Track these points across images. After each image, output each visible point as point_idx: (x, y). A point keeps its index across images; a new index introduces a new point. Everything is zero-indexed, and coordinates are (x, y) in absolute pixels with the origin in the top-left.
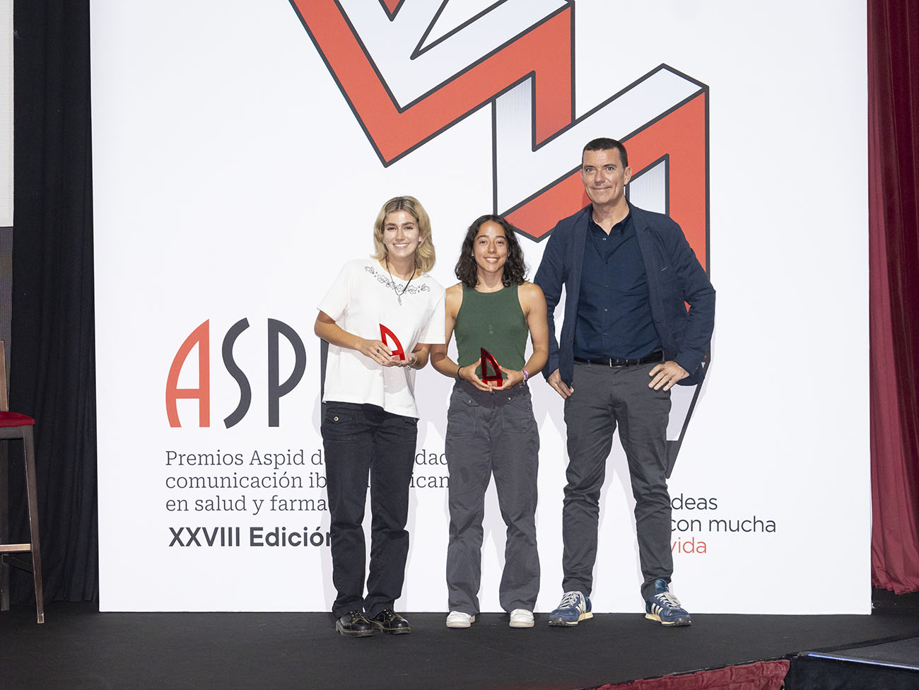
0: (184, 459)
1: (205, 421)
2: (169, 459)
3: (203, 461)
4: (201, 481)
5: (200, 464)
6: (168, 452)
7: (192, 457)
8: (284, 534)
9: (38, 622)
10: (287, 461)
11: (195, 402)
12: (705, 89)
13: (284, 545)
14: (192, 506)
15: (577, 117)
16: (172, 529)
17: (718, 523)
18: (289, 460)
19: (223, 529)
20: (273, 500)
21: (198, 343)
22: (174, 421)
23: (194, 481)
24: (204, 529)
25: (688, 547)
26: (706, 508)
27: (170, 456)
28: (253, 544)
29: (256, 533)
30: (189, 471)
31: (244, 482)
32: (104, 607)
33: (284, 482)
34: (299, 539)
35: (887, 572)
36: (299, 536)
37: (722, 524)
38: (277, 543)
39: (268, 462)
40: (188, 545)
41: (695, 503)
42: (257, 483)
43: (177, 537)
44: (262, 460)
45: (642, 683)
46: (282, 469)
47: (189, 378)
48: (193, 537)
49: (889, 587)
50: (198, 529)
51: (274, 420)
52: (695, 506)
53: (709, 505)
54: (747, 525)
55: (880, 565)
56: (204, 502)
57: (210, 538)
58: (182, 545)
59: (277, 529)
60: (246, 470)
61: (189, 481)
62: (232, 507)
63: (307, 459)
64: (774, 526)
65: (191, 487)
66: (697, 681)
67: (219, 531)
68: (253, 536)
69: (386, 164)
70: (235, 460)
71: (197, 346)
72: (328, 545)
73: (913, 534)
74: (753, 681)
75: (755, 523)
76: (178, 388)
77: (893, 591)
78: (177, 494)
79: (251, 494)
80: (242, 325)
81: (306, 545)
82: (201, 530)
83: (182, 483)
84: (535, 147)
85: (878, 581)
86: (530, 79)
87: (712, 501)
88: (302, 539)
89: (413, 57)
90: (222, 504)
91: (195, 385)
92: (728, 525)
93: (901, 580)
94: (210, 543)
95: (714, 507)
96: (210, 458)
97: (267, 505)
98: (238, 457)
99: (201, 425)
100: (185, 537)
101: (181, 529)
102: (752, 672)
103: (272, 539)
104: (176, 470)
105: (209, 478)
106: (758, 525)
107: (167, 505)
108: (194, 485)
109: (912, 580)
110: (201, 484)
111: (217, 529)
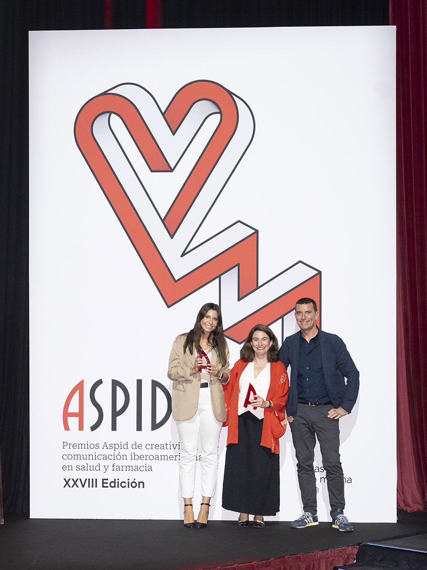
0: (71, 446)
1: (81, 428)
2: (64, 446)
3: (80, 447)
4: (79, 456)
6: (64, 442)
7: (75, 445)
8: (118, 482)
9: (1, 523)
10: (120, 447)
11: (77, 419)
12: (319, 273)
13: (118, 487)
14: (74, 468)
15: (259, 285)
16: (65, 479)
18: (121, 446)
19: (89, 479)
20: (113, 466)
22: (67, 428)
23: (76, 456)
24: (80, 479)
27: (65, 444)
28: (103, 487)
29: (105, 481)
30: (73, 452)
31: (100, 457)
32: (32, 516)
33: (118, 457)
34: (125, 485)
35: (404, 502)
36: (125, 483)
38: (115, 486)
39: (111, 447)
40: (73, 487)
42: (106, 457)
43: (67, 483)
44: (108, 447)
45: (289, 557)
46: (118, 451)
47: (74, 407)
48: (75, 483)
49: (405, 509)
50: (77, 479)
51: (114, 428)
53: (320, 470)
55: (400, 498)
56: (80, 466)
57: (83, 484)
58: (70, 487)
59: (115, 480)
60: (100, 451)
61: (73, 456)
62: (94, 469)
63: (130, 446)
64: (351, 480)
65: (74, 459)
66: (315, 556)
67: (87, 480)
68: (103, 483)
69: (169, 307)
70: (95, 446)
71: (78, 391)
72: (139, 487)
73: (416, 484)
74: (341, 556)
76: (68, 412)
77: (407, 511)
78: (67, 462)
79: (103, 463)
80: (100, 382)
81: (128, 487)
82: (79, 480)
83: (70, 457)
84: (239, 299)
85: (400, 506)
86: (237, 267)
88: (127, 485)
89: (182, 256)
90: (89, 467)
93: (410, 505)
94: (83, 486)
96: (83, 445)
97: (111, 468)
98: (97, 445)
99: (79, 430)
100: (71, 483)
101: (69, 479)
102: (341, 552)
103: (113, 484)
104: (67, 451)
105: (83, 455)
107: (63, 468)
108: (76, 458)
109: (415, 507)
110: (79, 458)
111: (86, 479)
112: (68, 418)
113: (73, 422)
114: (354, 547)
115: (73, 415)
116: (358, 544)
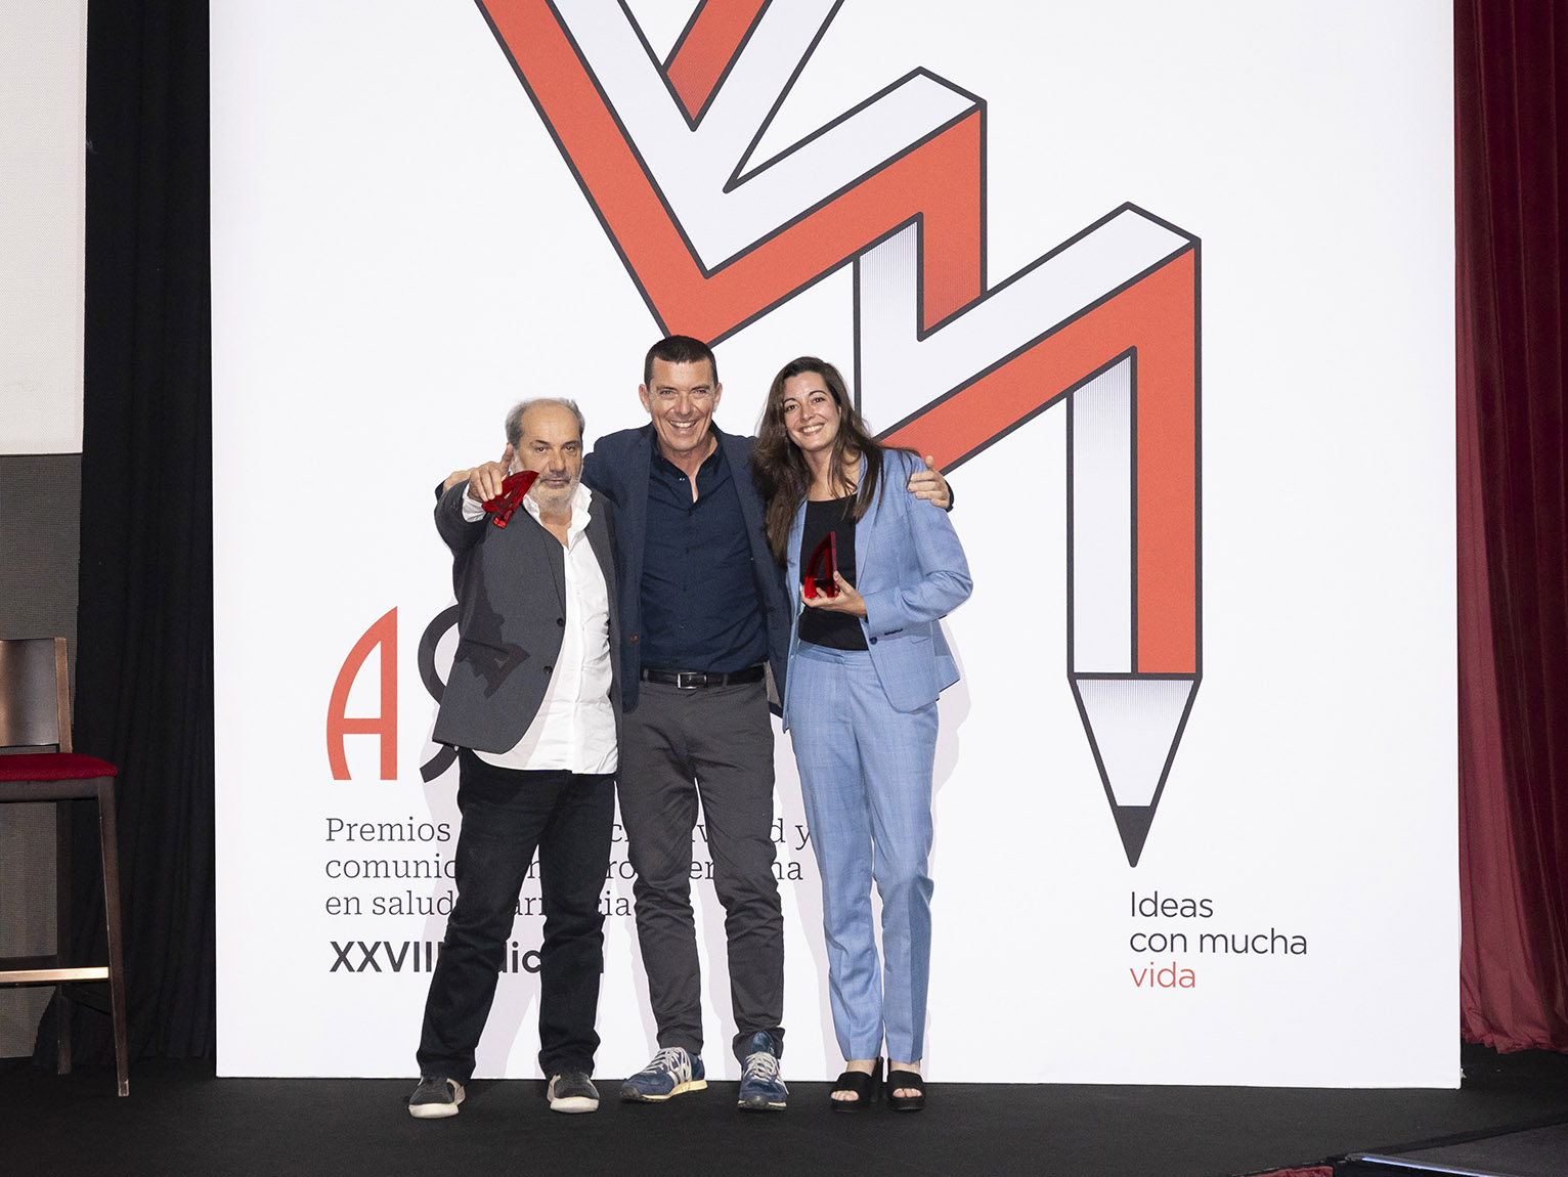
0: (356, 831)
1: (389, 770)
2: (331, 831)
3: (386, 835)
4: (382, 867)
5: (381, 839)
6: (330, 820)
7: (369, 828)
8: (515, 954)
9: (120, 1095)
11: (375, 740)
12: (1195, 243)
13: (515, 970)
14: (367, 906)
15: (990, 286)
16: (335, 944)
17: (1214, 939)
19: (417, 944)
21: (379, 645)
22: (340, 770)
23: (372, 867)
24: (387, 944)
25: (1167, 978)
26: (1194, 914)
27: (333, 826)
30: (362, 851)
32: (222, 1071)
35: (1485, 1018)
37: (1220, 942)
40: (361, 969)
41: (1176, 907)
43: (342, 957)
47: (364, 701)
48: (369, 957)
49: (1488, 1040)
50: (377, 944)
52: (1178, 911)
53: (1199, 910)
54: (1261, 944)
55: (1471, 1005)
56: (387, 900)
57: (397, 960)
61: (363, 866)
62: (432, 908)
64: (1305, 945)
65: (367, 876)
67: (411, 949)
70: (437, 833)
71: (377, 650)
75: (1273, 940)
76: (347, 716)
77: (1495, 1048)
78: (343, 888)
80: (450, 618)
82: (382, 946)
83: (352, 869)
84: (922, 335)
85: (1471, 1031)
86: (914, 226)
87: (1204, 904)
89: (728, 189)
90: (415, 903)
91: (375, 712)
92: (1230, 944)
93: (1507, 1028)
94: (397, 967)
95: (1208, 913)
96: (396, 830)
98: (443, 828)
99: (383, 777)
100: (356, 957)
101: (350, 944)
104: (342, 849)
105: (396, 862)
106: (1279, 943)
107: (328, 906)
108: (372, 872)
109: (1524, 1031)
110: (382, 872)
111: (406, 944)
112: (346, 737)
113: (362, 750)
114: (1318, 1172)
115: (362, 726)
116: (1330, 1161)
